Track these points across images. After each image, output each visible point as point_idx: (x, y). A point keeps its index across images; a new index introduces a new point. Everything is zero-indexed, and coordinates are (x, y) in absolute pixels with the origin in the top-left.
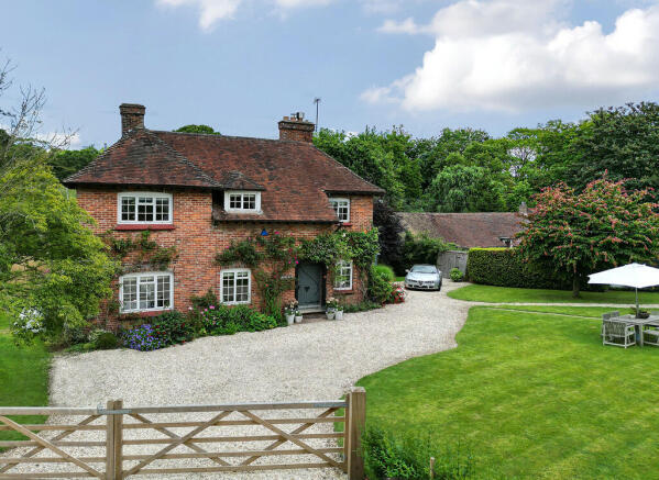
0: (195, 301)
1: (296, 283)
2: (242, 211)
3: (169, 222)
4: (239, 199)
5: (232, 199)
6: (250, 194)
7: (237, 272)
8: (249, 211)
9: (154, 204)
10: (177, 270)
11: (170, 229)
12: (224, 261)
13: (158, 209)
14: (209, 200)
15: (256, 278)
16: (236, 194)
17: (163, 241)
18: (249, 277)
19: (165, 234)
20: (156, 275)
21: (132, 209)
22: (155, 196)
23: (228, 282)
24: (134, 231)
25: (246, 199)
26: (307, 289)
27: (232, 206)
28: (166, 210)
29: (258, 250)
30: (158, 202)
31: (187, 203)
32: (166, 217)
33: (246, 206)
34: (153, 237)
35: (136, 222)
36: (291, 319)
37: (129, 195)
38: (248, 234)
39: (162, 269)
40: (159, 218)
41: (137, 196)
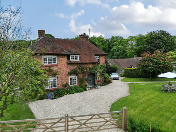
0: (63, 85)
1: (88, 79)
2: (74, 60)
3: (56, 64)
4: (73, 57)
5: (72, 57)
6: (76, 56)
7: (73, 77)
8: (76, 60)
9: (52, 59)
10: (58, 77)
11: (56, 66)
12: (70, 74)
13: (53, 60)
14: (66, 57)
15: (78, 78)
16: (73, 56)
17: (55, 69)
18: (76, 78)
19: (55, 67)
20: (53, 79)
21: (46, 60)
22: (52, 57)
23: (71, 79)
24: (47, 66)
25: (75, 57)
26: (90, 80)
27: (72, 59)
28: (55, 60)
29: (78, 71)
30: (53, 58)
31: (61, 58)
32: (55, 63)
33: (75, 59)
34: (52, 68)
35: (47, 64)
36: (87, 89)
37: (45, 57)
38: (76, 66)
39: (55, 77)
40: (53, 63)
41: (48, 57)
